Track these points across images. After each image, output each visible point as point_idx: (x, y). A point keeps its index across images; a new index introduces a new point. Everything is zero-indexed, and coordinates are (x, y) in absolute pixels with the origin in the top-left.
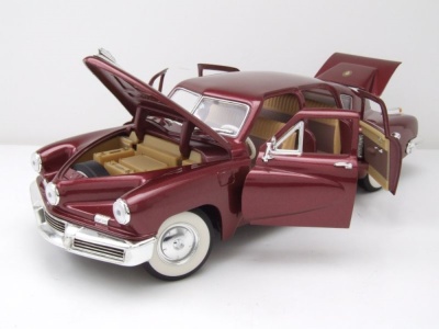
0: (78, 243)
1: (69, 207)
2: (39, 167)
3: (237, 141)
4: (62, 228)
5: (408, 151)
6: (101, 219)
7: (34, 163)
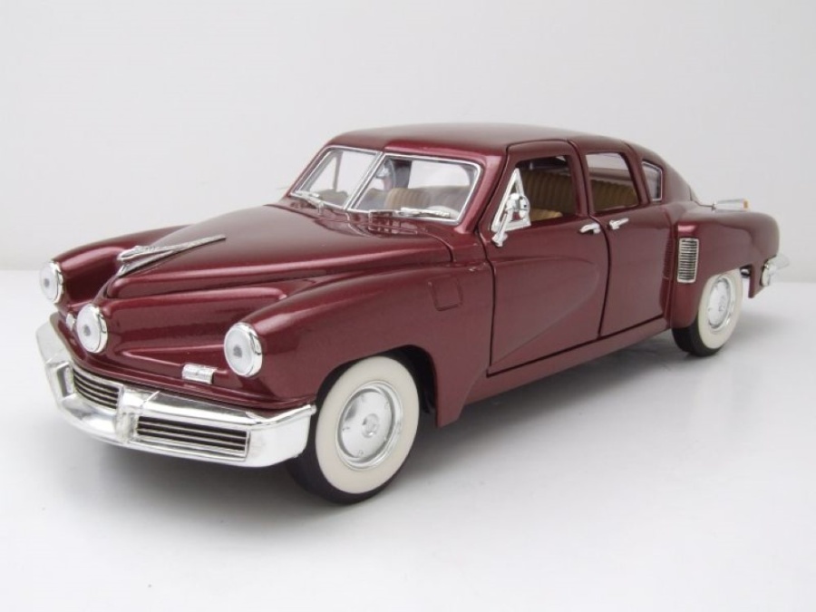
0: (147, 426)
1: (127, 354)
2: (56, 291)
3: (460, 230)
4: (111, 399)
5: (765, 280)
6: (198, 373)
7: (47, 283)
